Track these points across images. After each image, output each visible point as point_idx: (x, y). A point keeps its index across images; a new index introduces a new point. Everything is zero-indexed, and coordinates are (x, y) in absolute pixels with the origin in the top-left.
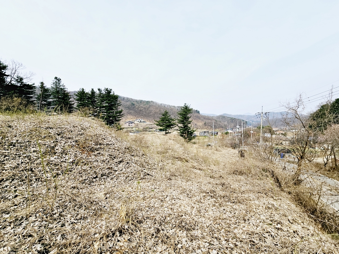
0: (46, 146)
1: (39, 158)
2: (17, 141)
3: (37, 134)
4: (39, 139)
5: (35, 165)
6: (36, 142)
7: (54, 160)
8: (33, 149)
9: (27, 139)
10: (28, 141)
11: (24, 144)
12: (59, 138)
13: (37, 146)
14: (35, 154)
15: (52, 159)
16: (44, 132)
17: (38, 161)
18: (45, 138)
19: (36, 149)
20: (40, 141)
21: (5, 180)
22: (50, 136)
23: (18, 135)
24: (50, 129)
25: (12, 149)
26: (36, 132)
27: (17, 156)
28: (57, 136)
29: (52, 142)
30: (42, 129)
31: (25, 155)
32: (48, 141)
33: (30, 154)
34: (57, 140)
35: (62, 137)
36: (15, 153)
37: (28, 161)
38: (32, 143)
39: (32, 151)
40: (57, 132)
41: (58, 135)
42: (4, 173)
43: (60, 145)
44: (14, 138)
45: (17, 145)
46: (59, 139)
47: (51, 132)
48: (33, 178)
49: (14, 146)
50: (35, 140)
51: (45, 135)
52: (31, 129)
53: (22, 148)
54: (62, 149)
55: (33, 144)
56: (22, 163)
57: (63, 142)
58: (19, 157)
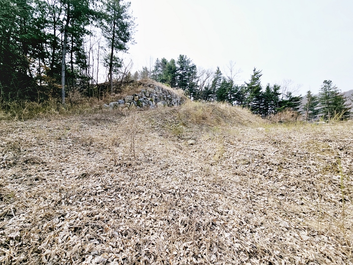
0: (327, 161)
1: (319, 173)
2: (297, 151)
4: (317, 152)
5: (316, 179)
6: (314, 155)
7: (338, 179)
9: (306, 150)
10: (307, 153)
11: (303, 155)
12: (342, 153)
13: (316, 159)
14: (315, 167)
15: (334, 177)
16: (322, 145)
17: (318, 176)
18: (323, 151)
19: (315, 163)
20: (318, 155)
22: (329, 150)
23: (297, 146)
24: (329, 142)
25: (294, 158)
26: (314, 144)
27: (298, 166)
28: (338, 150)
29: (333, 157)
30: (319, 141)
31: (305, 166)
32: (327, 155)
33: (310, 166)
34: (340, 156)
35: (347, 153)
36: (297, 163)
37: (308, 173)
38: (310, 155)
39: (312, 164)
40: (339, 147)
41: (341, 150)
43: (344, 162)
44: (295, 149)
45: (297, 155)
47: (330, 146)
48: (316, 192)
52: (309, 141)
53: (302, 159)
54: (348, 168)
56: (303, 173)
57: (348, 159)
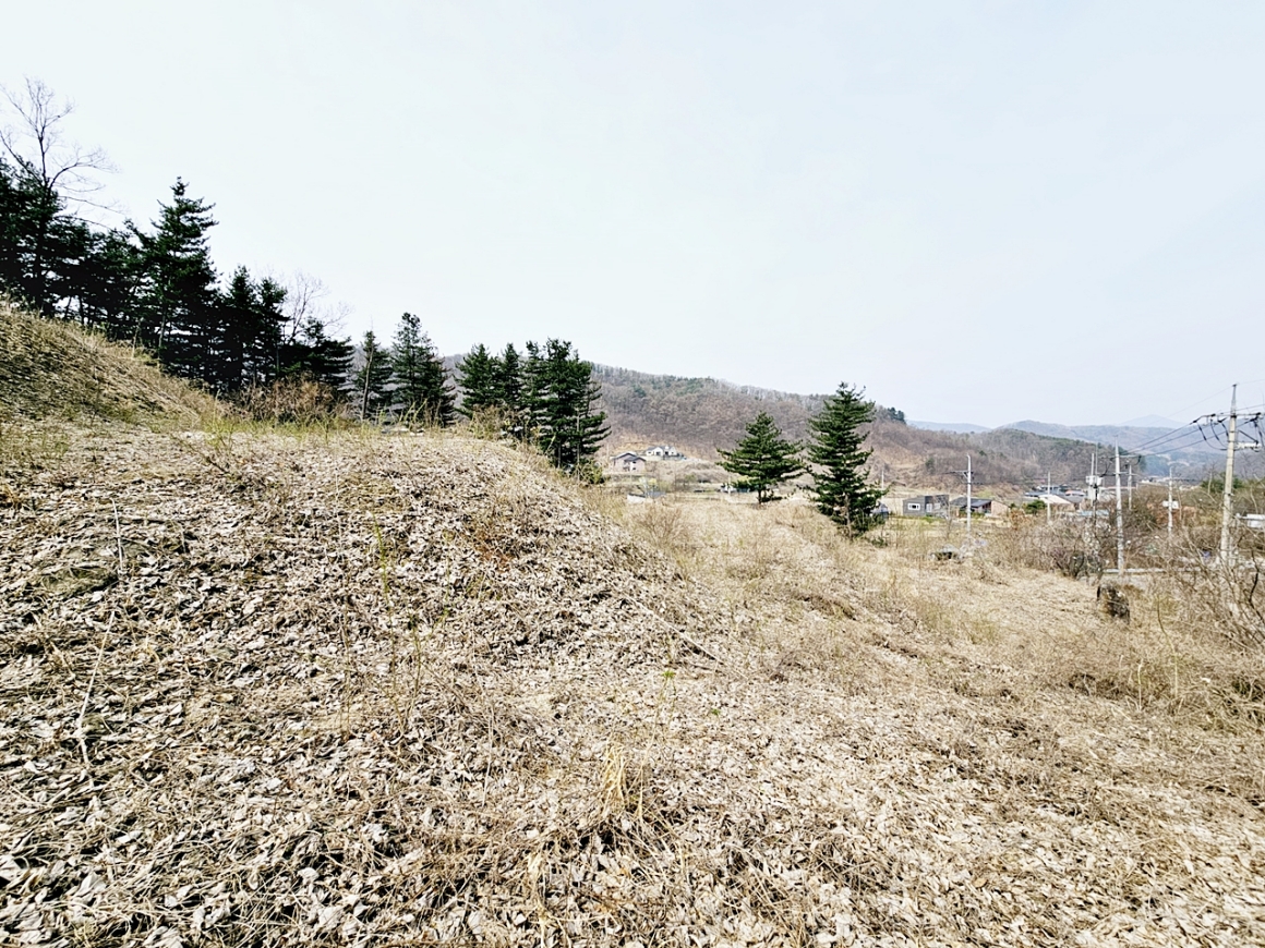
0: (386, 529)
1: (366, 566)
2: (315, 510)
3: (363, 492)
4: (366, 508)
5: (358, 586)
6: (359, 516)
7: (406, 574)
8: (352, 538)
9: (338, 506)
10: (340, 514)
11: (331, 521)
12: (417, 504)
13: (361, 528)
14: (357, 551)
15: (400, 570)
16: (380, 487)
17: (365, 575)
18: (381, 504)
19: (358, 538)
20: (369, 515)
21: (287, 622)
22: (393, 499)
23: (315, 495)
24: (395, 477)
25: (303, 534)
26: (360, 485)
27: (314, 556)
28: (411, 498)
29: (401, 517)
30: (373, 476)
31: (333, 555)
32: (389, 513)
33: (346, 553)
34: (414, 513)
35: (427, 502)
36: (309, 547)
37: (341, 572)
38: (349, 519)
39: (349, 543)
40: (413, 489)
41: (417, 496)
42: (285, 602)
43: (421, 527)
44: (307, 503)
45: (313, 522)
46: (419, 508)
47: (397, 487)
48: (355, 624)
49: (307, 525)
50: (357, 510)
51: (383, 496)
52: (348, 477)
53: (327, 532)
54: (427, 540)
55: (353, 521)
56: (326, 576)
57: (428, 518)
58: (320, 558)
